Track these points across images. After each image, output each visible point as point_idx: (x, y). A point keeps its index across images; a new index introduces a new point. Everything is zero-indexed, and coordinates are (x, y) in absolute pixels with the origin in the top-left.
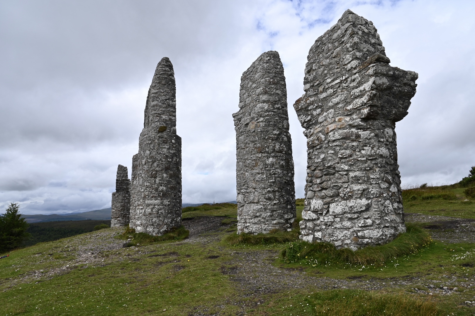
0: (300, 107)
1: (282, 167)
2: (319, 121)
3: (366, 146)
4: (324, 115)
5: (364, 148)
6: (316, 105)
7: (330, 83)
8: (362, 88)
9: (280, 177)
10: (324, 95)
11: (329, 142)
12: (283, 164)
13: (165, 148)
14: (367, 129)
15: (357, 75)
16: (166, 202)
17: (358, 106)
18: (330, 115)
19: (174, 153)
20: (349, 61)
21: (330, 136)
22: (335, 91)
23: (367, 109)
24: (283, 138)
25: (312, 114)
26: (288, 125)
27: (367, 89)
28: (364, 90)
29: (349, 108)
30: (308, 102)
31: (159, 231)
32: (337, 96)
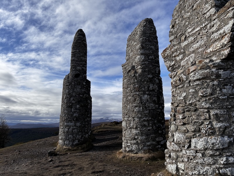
0: (166, 55)
1: (154, 102)
2: (181, 65)
3: (227, 85)
4: (186, 59)
5: (225, 87)
6: (178, 52)
7: (191, 32)
8: (221, 31)
9: (153, 109)
10: (186, 43)
11: (190, 81)
12: (155, 99)
13: (78, 88)
14: (227, 69)
15: (216, 20)
16: (78, 124)
17: (218, 48)
18: (191, 59)
19: (84, 92)
20: (208, 9)
21: (190, 76)
22: (195, 38)
23: (228, 50)
24: (155, 80)
25: (176, 60)
26: (159, 71)
27: (227, 31)
28: (224, 32)
29: (208, 51)
30: (173, 50)
31: (72, 144)
32: (198, 42)
